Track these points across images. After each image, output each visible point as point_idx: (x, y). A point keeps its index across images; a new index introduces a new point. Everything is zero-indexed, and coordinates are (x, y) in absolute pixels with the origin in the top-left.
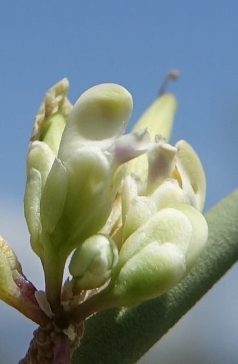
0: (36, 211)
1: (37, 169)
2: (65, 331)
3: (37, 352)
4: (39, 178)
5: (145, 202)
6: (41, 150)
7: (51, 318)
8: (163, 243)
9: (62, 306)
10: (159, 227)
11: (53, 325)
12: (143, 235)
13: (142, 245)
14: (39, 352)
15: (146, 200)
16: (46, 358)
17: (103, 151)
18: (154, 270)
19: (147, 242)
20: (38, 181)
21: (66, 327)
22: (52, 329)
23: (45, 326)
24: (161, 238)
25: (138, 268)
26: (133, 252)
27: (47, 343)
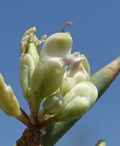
0: (26, 82)
1: (26, 65)
2: (40, 130)
3: (26, 138)
4: (27, 69)
5: (71, 80)
6: (28, 57)
7: (34, 125)
8: (81, 97)
9: (39, 120)
10: (79, 91)
11: (34, 128)
12: (73, 94)
13: (73, 98)
14: (27, 138)
15: (72, 79)
16: (30, 140)
17: (60, 60)
18: (78, 108)
19: (75, 97)
20: (27, 70)
21: (41, 129)
22: (34, 129)
23: (31, 128)
24: (80, 95)
25: (72, 107)
26: (69, 101)
27: (32, 135)
